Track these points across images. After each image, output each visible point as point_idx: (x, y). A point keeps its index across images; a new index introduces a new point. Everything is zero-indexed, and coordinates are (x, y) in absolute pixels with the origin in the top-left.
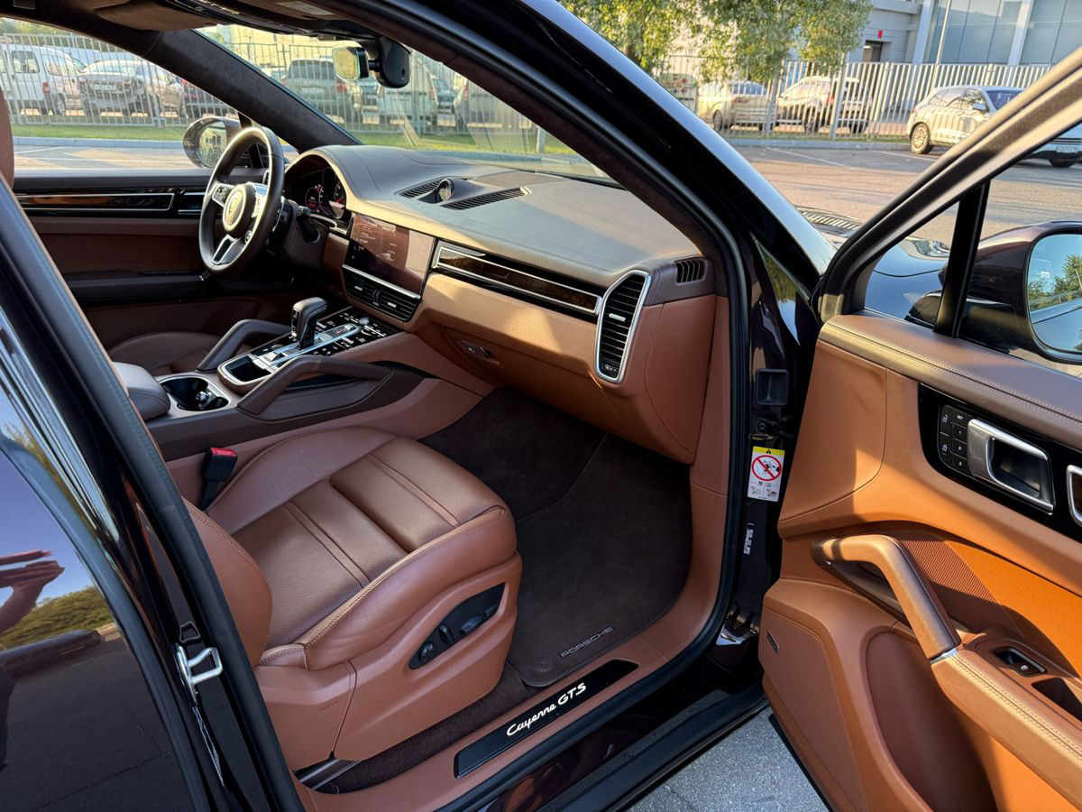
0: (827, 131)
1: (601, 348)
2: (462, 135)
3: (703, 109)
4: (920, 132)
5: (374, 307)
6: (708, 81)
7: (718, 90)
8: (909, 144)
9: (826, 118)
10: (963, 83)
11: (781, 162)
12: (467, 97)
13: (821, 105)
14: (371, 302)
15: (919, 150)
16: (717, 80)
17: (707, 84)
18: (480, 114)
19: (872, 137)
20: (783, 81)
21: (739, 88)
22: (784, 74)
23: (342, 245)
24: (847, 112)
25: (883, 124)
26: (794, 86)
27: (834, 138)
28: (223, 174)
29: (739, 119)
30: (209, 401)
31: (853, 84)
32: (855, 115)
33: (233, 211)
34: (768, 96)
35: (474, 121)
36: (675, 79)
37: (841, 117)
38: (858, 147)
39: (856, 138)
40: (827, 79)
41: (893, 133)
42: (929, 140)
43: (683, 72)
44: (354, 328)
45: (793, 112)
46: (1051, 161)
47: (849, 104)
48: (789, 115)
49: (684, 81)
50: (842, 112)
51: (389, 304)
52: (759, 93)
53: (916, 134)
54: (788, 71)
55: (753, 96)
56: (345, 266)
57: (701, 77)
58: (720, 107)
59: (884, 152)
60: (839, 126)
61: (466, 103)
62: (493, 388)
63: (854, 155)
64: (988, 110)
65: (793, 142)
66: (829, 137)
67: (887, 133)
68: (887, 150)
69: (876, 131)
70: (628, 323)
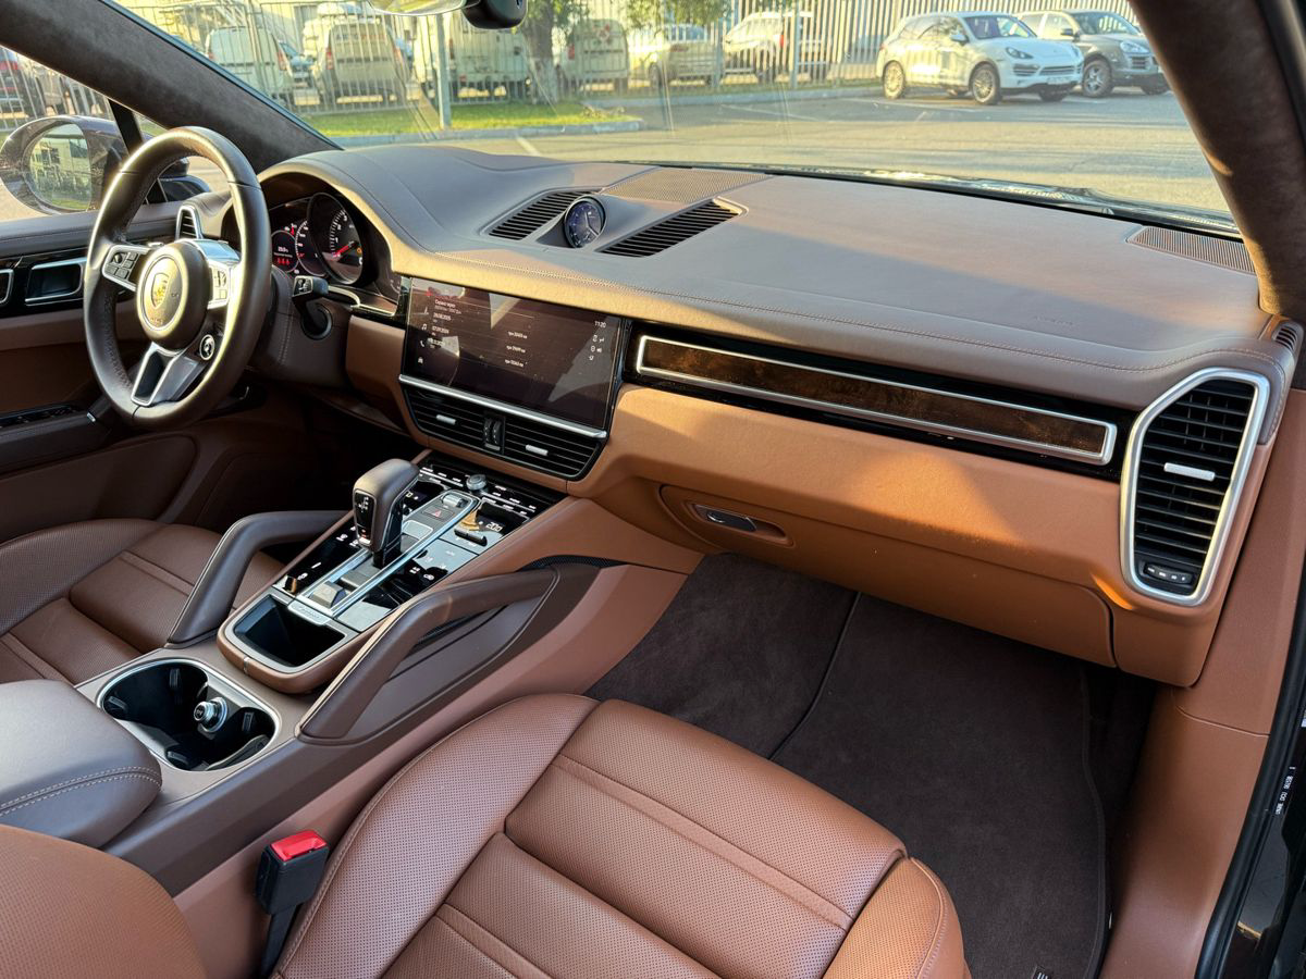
0: (787, 79)
1: (1136, 532)
2: (333, 115)
3: (634, 63)
4: (894, 73)
5: (491, 453)
6: (639, 26)
7: (652, 36)
8: (881, 88)
9: (784, 62)
10: (931, 11)
11: (747, 121)
12: (332, 64)
13: (775, 48)
14: (481, 444)
15: (894, 94)
16: (651, 26)
17: (637, 30)
18: (354, 85)
19: (838, 82)
20: (728, 20)
21: (677, 33)
22: (730, 12)
23: (390, 339)
24: (807, 54)
25: (849, 67)
26: (740, 24)
27: (796, 86)
28: (114, 225)
29: (681, 72)
30: (223, 717)
31: (809, 20)
32: (816, 56)
33: (162, 299)
34: (713, 41)
35: (347, 94)
36: (596, 26)
37: (800, 60)
38: (825, 95)
39: (821, 84)
40: (778, 15)
41: (860, 76)
42: (905, 82)
43: (607, 17)
44: (465, 502)
45: (745, 58)
46: (1041, 95)
47: (807, 45)
48: (739, 62)
49: (608, 28)
50: (800, 55)
51: (529, 447)
52: (702, 37)
53: (890, 75)
54: (733, 8)
55: (695, 41)
56: (404, 379)
57: (630, 22)
58: (654, 58)
59: (856, 100)
60: (800, 72)
61: (331, 72)
62: (703, 555)
63: (824, 105)
64: (967, 41)
65: (751, 95)
66: (790, 85)
67: (854, 76)
68: (860, 97)
69: (842, 75)
70: (1222, 484)
